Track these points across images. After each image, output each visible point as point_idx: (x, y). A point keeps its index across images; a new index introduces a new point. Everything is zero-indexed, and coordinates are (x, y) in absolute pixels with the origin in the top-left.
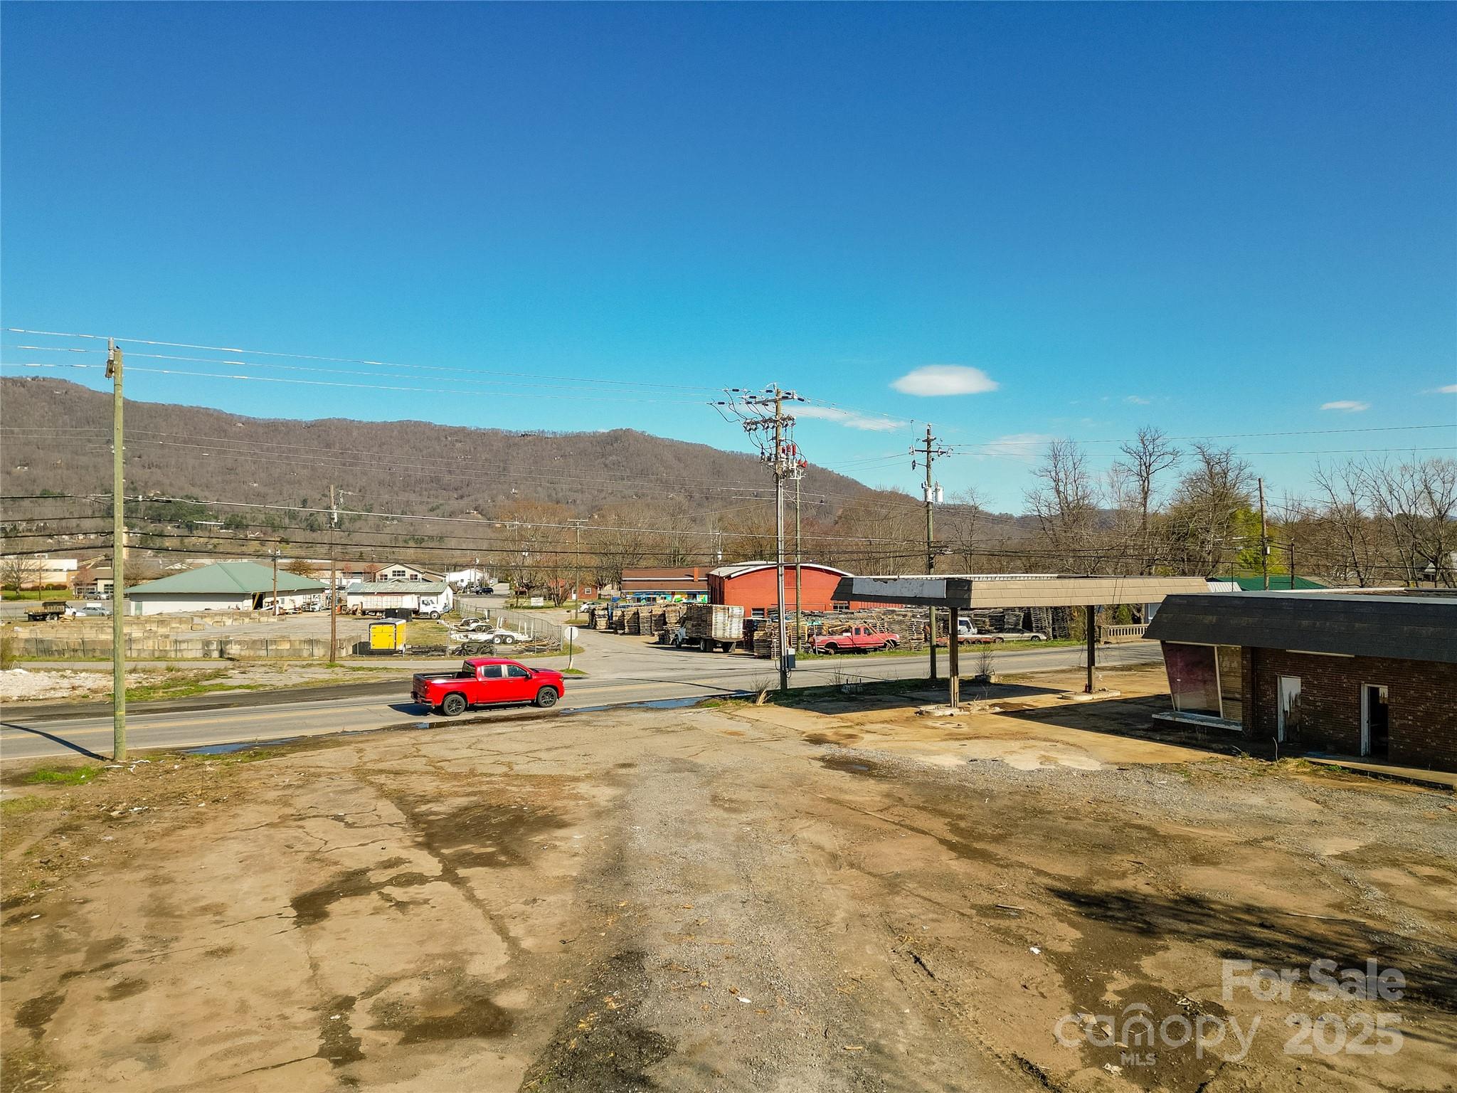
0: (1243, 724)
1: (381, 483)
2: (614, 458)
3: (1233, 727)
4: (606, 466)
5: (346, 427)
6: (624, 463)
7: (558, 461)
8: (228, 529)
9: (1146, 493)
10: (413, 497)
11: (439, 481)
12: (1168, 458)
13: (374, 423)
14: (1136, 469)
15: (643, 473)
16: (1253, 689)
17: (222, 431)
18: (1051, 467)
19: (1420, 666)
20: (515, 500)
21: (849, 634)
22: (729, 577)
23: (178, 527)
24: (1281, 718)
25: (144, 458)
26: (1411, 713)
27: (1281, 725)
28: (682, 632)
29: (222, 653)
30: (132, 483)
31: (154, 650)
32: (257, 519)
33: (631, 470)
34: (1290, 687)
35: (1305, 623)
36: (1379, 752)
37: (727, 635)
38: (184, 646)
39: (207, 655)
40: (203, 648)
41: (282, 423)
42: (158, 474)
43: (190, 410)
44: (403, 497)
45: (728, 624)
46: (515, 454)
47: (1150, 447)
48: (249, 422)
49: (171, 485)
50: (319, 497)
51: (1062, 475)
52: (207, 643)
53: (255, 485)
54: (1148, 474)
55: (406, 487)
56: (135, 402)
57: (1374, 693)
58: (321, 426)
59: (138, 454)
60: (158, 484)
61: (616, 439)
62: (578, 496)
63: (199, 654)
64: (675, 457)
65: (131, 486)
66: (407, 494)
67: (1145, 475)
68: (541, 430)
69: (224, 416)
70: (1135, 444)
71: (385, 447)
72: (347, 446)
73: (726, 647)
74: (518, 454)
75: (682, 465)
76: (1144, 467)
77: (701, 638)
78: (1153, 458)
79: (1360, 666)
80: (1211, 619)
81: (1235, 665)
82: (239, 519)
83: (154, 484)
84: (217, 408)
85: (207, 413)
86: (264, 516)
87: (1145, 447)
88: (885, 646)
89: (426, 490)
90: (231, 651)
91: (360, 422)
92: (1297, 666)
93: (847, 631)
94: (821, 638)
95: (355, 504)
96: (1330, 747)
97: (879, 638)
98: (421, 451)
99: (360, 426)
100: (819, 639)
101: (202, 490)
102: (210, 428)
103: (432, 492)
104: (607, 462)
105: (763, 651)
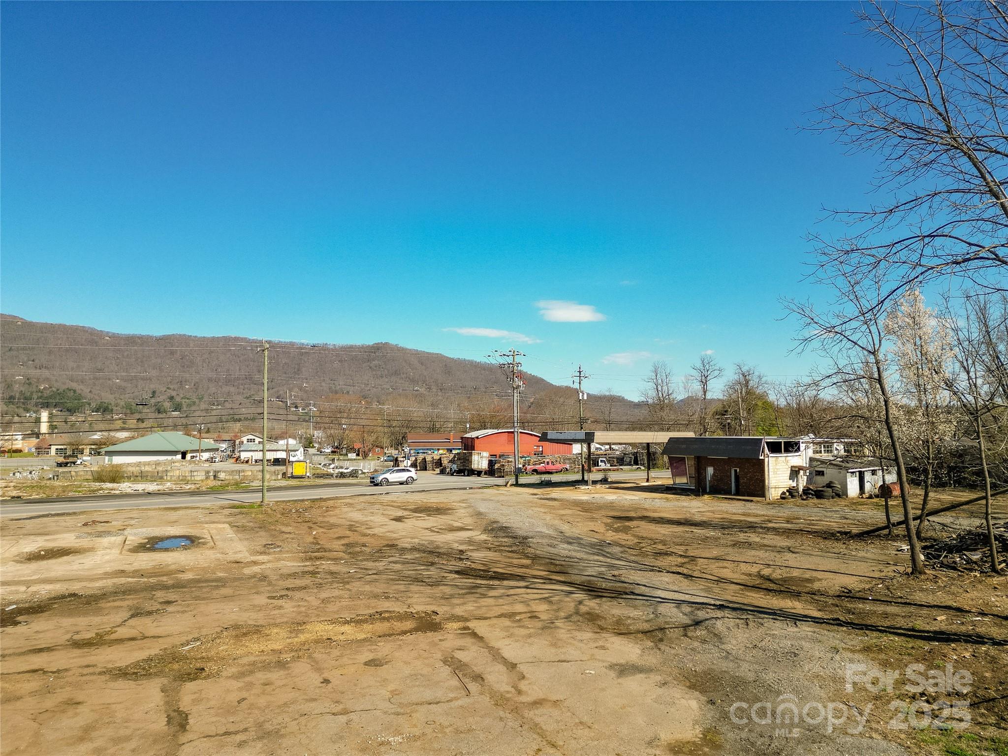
0: (695, 486)
1: (210, 380)
2: (376, 362)
3: (692, 488)
4: (370, 368)
5: (185, 340)
6: (384, 366)
7: (336, 364)
8: (98, 412)
9: (705, 392)
10: (232, 389)
11: (252, 378)
12: (717, 373)
13: (206, 337)
14: (699, 379)
15: (396, 373)
16: (698, 472)
17: (93, 342)
18: (654, 377)
19: (747, 460)
20: (306, 392)
21: (543, 465)
22: (477, 438)
23: (61, 411)
24: (708, 483)
25: (37, 361)
26: (746, 477)
27: (708, 486)
28: (455, 467)
29: (215, 476)
30: (28, 379)
31: (179, 476)
32: (119, 405)
33: (388, 371)
34: (710, 470)
35: (713, 446)
36: (738, 493)
37: (480, 467)
38: (195, 474)
39: (207, 478)
40: (205, 475)
41: (138, 337)
42: (46, 373)
43: (71, 327)
44: (226, 389)
45: (480, 461)
46: (306, 360)
47: (707, 366)
48: (114, 336)
49: (56, 381)
50: (164, 389)
51: (660, 381)
52: (208, 472)
53: (117, 381)
54: (706, 381)
55: (228, 382)
56: (31, 322)
57: (736, 471)
58: (167, 339)
59: (32, 359)
60: (47, 380)
61: (378, 349)
62: (351, 389)
63: (204, 478)
64: (419, 362)
65: (27, 382)
66: (228, 387)
67: (704, 382)
68: (325, 343)
69: (96, 332)
70: (699, 365)
71: (213, 354)
72: (186, 353)
73: (479, 473)
74: (308, 359)
75: (424, 367)
76: (703, 378)
77: (465, 469)
78: (709, 372)
79: (730, 462)
80: (684, 446)
81: (693, 464)
82: (106, 405)
83: (44, 380)
84: (91, 326)
85: (83, 330)
86: (124, 403)
87: (704, 366)
88: (561, 471)
89: (242, 385)
90: (221, 476)
91: (196, 337)
92: (712, 462)
93: (542, 463)
94: (530, 467)
95: (191, 394)
96: (722, 492)
97: (559, 466)
98: (239, 357)
99: (195, 339)
100: (529, 467)
101: (79, 385)
102: (85, 340)
103: (246, 386)
104: (371, 365)
105: (499, 474)
